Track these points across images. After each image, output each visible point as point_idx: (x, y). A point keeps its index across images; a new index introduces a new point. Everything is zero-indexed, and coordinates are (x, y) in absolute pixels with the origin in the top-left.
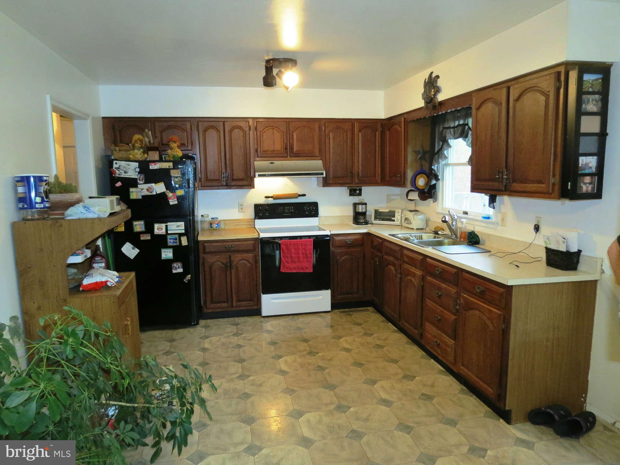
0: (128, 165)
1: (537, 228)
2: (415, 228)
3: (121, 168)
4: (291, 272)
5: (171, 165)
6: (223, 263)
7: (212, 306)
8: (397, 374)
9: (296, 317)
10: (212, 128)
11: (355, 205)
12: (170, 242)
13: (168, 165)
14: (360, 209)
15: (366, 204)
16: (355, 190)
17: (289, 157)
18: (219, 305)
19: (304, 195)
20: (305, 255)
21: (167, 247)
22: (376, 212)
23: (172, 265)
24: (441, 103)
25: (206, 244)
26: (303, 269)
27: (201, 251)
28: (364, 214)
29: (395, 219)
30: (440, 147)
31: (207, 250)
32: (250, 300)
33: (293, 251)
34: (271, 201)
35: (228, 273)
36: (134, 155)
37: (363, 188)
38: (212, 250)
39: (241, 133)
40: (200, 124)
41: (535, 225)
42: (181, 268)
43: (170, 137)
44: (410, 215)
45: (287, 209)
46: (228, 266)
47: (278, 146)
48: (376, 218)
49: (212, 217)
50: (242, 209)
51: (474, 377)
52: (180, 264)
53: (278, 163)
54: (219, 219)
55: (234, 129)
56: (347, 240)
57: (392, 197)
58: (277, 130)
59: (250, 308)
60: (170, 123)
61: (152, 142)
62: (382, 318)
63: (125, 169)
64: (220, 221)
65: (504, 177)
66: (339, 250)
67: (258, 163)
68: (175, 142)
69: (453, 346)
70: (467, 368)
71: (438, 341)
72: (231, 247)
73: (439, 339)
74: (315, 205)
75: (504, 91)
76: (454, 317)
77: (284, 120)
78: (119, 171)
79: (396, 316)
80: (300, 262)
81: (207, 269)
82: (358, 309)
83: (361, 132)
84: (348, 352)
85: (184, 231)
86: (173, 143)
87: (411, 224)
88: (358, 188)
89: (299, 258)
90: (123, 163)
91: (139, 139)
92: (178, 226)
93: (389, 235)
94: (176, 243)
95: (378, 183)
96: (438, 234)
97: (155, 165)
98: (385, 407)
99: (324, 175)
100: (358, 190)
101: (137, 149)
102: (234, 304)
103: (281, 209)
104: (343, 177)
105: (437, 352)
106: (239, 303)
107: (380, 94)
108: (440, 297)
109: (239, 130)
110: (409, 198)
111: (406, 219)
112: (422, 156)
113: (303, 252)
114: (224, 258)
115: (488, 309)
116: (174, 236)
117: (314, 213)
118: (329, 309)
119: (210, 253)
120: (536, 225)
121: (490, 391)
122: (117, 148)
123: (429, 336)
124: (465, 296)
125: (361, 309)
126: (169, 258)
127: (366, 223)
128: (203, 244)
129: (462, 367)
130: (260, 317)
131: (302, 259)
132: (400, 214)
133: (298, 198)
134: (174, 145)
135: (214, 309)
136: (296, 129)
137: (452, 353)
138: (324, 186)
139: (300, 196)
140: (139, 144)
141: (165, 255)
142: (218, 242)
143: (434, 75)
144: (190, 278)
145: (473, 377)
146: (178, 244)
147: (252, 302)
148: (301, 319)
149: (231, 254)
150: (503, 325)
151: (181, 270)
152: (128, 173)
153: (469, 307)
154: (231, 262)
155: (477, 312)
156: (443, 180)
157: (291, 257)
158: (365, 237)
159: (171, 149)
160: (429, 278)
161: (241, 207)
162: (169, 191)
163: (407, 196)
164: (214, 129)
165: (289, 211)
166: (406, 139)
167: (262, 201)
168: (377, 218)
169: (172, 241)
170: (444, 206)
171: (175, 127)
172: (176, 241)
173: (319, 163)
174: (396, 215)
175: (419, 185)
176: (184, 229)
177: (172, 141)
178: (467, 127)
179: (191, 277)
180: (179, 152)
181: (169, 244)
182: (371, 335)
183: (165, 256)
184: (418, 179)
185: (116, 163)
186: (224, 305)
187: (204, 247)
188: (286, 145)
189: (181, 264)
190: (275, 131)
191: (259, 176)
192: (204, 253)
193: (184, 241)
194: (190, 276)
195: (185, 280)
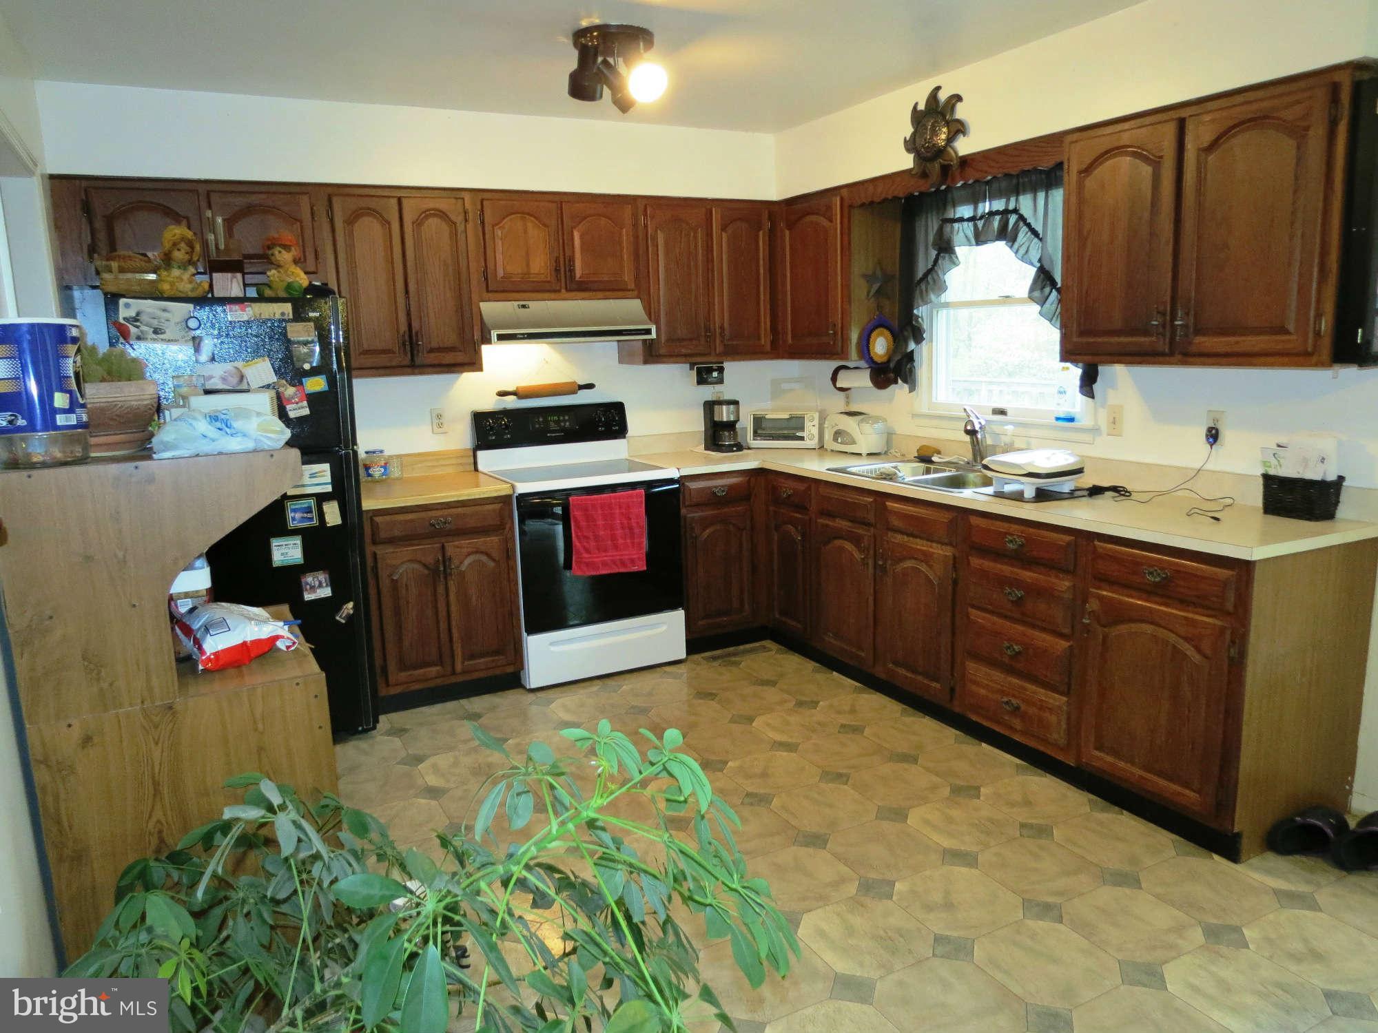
0: (165, 310)
1: (1213, 436)
2: (864, 452)
3: (143, 318)
4: (598, 573)
5: (287, 308)
6: (425, 566)
7: (403, 675)
8: (934, 788)
9: (610, 682)
10: (369, 215)
11: (710, 406)
12: (294, 519)
13: (280, 312)
14: (725, 414)
15: (736, 403)
16: (710, 370)
17: (563, 291)
18: (422, 671)
19: (590, 386)
20: (627, 530)
21: (286, 532)
22: (758, 421)
23: (303, 580)
24: (965, 161)
25: (378, 519)
26: (623, 564)
27: (368, 539)
28: (731, 426)
29: (804, 434)
30: (930, 267)
31: (383, 535)
32: (497, 652)
33: (600, 522)
34: (511, 403)
35: (441, 589)
36: (172, 284)
37: (726, 365)
38: (397, 533)
39: (445, 228)
40: (335, 200)
41: (1210, 430)
42: (327, 586)
43: (274, 234)
44: (850, 424)
45: (555, 422)
46: (439, 571)
47: (540, 265)
48: (756, 434)
49: (367, 450)
50: (440, 425)
51: (1138, 772)
52: (322, 577)
53: (541, 307)
54: (387, 453)
55: (427, 217)
56: (716, 487)
57: (785, 386)
58: (532, 222)
59: (498, 672)
60: (254, 199)
61: (222, 247)
62: (811, 665)
63: (155, 323)
64: (391, 457)
65: (1177, 323)
66: (697, 514)
67: (490, 309)
68: (286, 248)
69: (1065, 708)
70: (1115, 753)
71: (1014, 701)
72: (445, 523)
73: (1014, 696)
74: (617, 409)
75: (1170, 130)
76: (1064, 644)
77: (551, 198)
78: (137, 327)
79: (863, 654)
80: (616, 547)
81: (385, 584)
82: (742, 647)
83: (726, 232)
84: (791, 751)
85: (329, 489)
86: (283, 252)
87: (854, 442)
88: (715, 366)
89: (613, 538)
90: (148, 305)
91: (183, 239)
92: (313, 476)
93: (828, 470)
94: (311, 519)
95: (767, 353)
96: (931, 462)
97: (243, 310)
98: (967, 869)
99: (654, 335)
100: (716, 370)
101: (179, 267)
102: (459, 667)
103: (539, 423)
104: (691, 340)
105: (1011, 728)
106: (471, 662)
107: (767, 141)
108: (1019, 602)
109: (439, 220)
110: (838, 385)
111: (838, 434)
112: (880, 287)
113: (621, 523)
114: (427, 551)
115: (1186, 618)
116: (304, 503)
117: (617, 428)
118: (682, 654)
119: (391, 541)
120: (1213, 428)
121: (1189, 797)
122: (114, 265)
123: (983, 692)
124: (1105, 593)
125: (748, 646)
126: (291, 563)
127: (740, 447)
128: (372, 519)
129: (1097, 753)
130: (520, 690)
131: (621, 541)
132: (816, 422)
133: (576, 393)
134: (284, 257)
135: (405, 686)
136: (580, 223)
137: (1062, 723)
138: (646, 362)
139: (582, 387)
140: (183, 251)
141: (282, 554)
142: (412, 512)
143: (943, 96)
144: (351, 612)
145: (1131, 771)
146: (315, 522)
147: (501, 657)
148: (628, 685)
149: (443, 540)
150: (1232, 650)
151: (326, 592)
152: (164, 333)
153: (1118, 615)
154: (446, 560)
155: (1148, 628)
156: (931, 341)
157: (597, 538)
158: (753, 480)
159: (278, 266)
160: (976, 562)
161: (438, 420)
162: (284, 382)
163: (834, 379)
164: (375, 217)
165: (560, 426)
166: (846, 249)
167: (489, 403)
168: (760, 436)
169: (298, 515)
170: (934, 400)
171: (266, 210)
172: (309, 515)
173: (633, 307)
174: (807, 424)
175: (876, 353)
176: (330, 481)
177: (280, 245)
178: (1013, 219)
179: (355, 607)
180: (298, 275)
181: (292, 525)
182: (814, 704)
183: (282, 558)
184: (875, 340)
185: (127, 306)
186: (434, 670)
187: (375, 527)
188: (557, 260)
189: (327, 576)
190: (530, 225)
191: (501, 338)
192: (374, 543)
193: (332, 514)
194: (351, 605)
195: (338, 618)
